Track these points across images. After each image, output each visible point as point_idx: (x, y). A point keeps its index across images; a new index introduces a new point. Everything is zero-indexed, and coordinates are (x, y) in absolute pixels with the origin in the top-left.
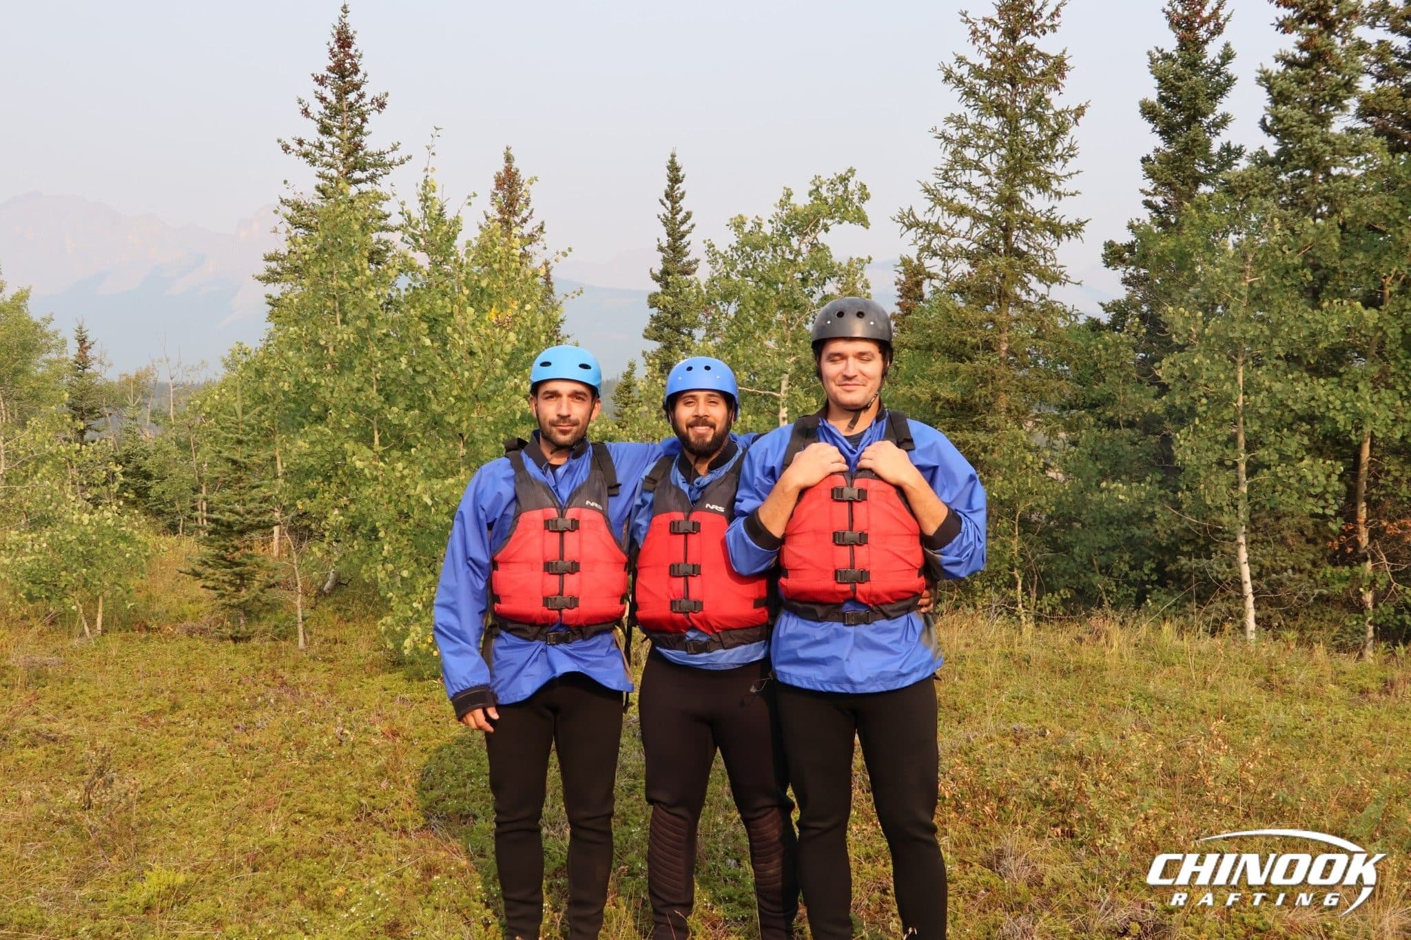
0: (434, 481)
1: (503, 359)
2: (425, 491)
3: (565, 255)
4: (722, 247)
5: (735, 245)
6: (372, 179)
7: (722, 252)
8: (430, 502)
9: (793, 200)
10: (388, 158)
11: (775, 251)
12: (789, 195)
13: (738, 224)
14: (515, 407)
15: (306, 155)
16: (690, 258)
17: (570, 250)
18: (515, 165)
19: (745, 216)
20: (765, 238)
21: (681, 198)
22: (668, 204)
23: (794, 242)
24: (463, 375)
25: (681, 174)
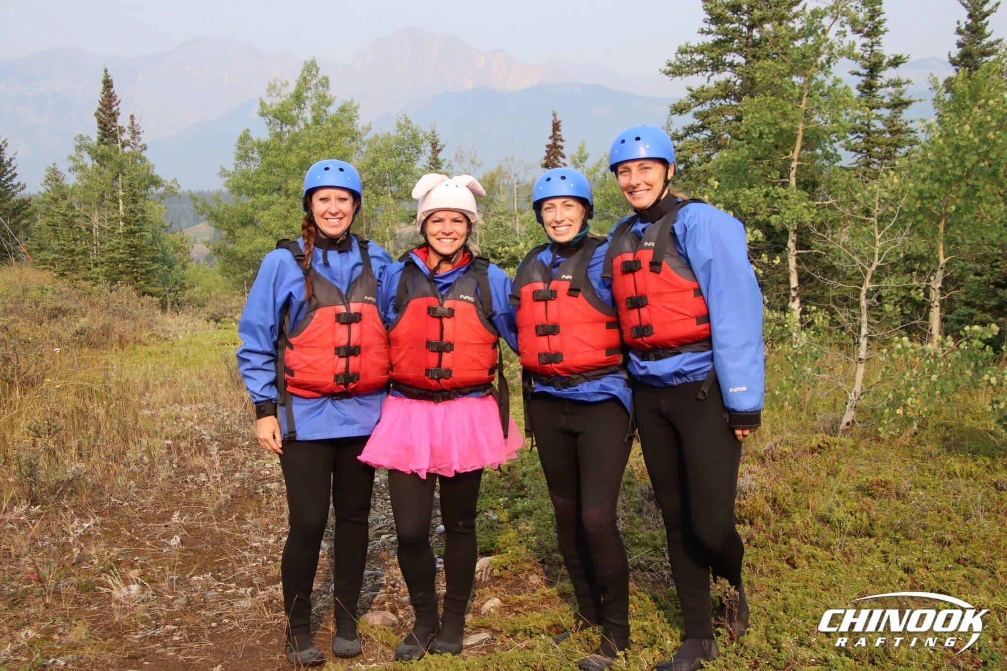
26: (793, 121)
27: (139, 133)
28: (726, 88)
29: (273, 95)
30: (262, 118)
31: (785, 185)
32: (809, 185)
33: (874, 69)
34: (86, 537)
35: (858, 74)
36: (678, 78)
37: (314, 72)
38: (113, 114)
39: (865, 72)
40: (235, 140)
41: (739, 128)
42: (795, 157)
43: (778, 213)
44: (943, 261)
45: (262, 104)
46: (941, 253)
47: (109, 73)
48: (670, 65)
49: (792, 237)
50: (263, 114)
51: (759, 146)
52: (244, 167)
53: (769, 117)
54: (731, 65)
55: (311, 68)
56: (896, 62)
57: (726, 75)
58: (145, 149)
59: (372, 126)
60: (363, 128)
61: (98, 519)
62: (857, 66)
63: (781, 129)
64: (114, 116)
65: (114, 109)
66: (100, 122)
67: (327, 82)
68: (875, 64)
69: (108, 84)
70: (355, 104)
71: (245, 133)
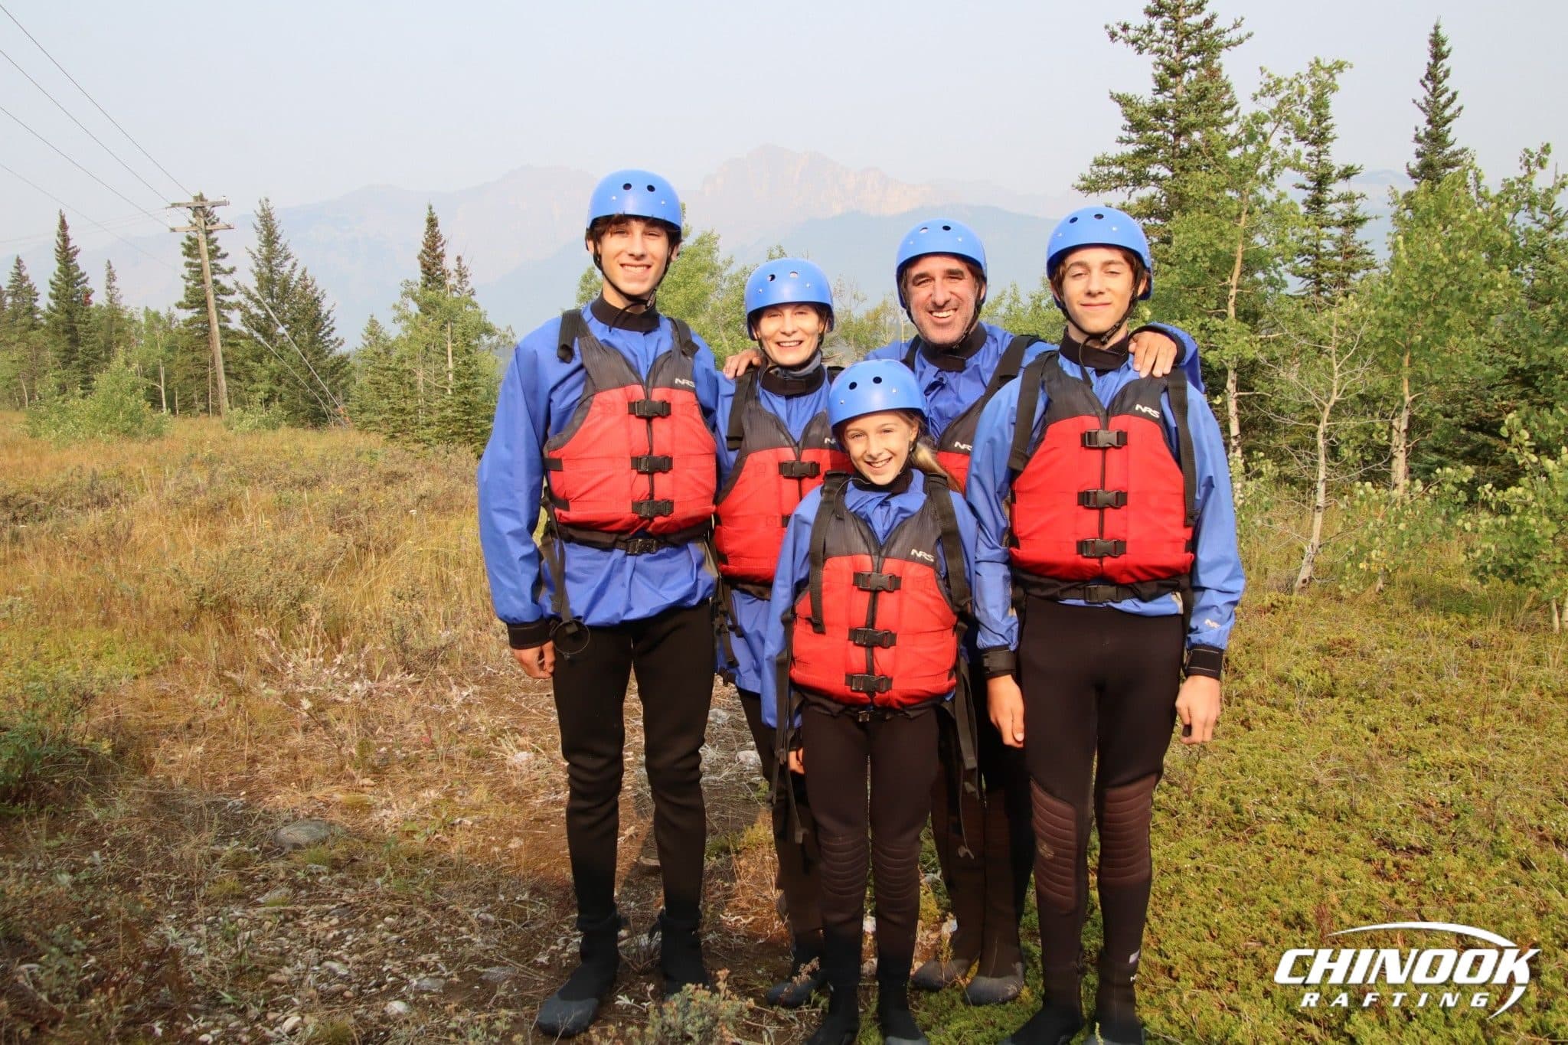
26: (1231, 242)
27: (466, 276)
28: (1151, 204)
31: (1223, 316)
32: (1250, 316)
33: (1322, 182)
34: (467, 704)
35: (1304, 187)
36: (1094, 194)
38: (438, 256)
39: (1312, 185)
41: (1166, 251)
42: (1234, 283)
43: (1215, 349)
44: (1408, 399)
46: (1406, 390)
47: (433, 210)
48: (1083, 179)
49: (1232, 376)
51: (1192, 271)
53: (1203, 238)
54: (1156, 178)
56: (1347, 174)
57: (1149, 191)
58: (474, 293)
59: (734, 259)
60: (724, 262)
61: (477, 688)
62: (1302, 178)
63: (1217, 251)
64: (439, 258)
65: (439, 250)
66: (424, 266)
68: (1323, 176)
69: (432, 223)
70: (715, 235)
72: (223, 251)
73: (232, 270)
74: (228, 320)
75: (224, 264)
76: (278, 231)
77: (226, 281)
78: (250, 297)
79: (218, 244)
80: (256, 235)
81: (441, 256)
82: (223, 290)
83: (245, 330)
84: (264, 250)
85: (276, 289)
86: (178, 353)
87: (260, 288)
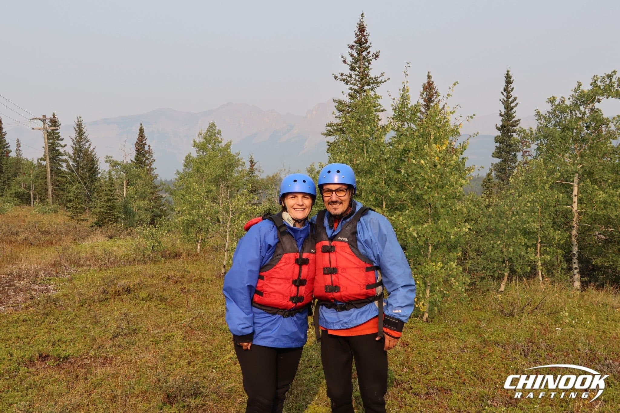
0: (417, 226)
1: (450, 168)
2: (414, 230)
3: (472, 117)
4: (543, 112)
5: (551, 111)
6: (372, 89)
7: (544, 115)
8: (416, 236)
9: (582, 88)
10: (379, 80)
11: (571, 113)
12: (580, 85)
13: (552, 100)
14: (456, 191)
15: (344, 80)
16: (516, 119)
17: (474, 115)
18: (432, 80)
19: (556, 96)
20: (567, 107)
21: (512, 90)
22: (505, 94)
23: (582, 108)
24: (431, 176)
25: (512, 80)
27: (152, 153)
29: (201, 137)
30: (194, 148)
37: (214, 128)
38: (143, 145)
40: (184, 158)
45: (195, 142)
47: (142, 126)
50: (195, 146)
52: (187, 170)
55: (212, 126)
58: (154, 161)
59: (240, 153)
60: (236, 154)
64: (143, 146)
65: (144, 142)
66: (137, 148)
67: (220, 132)
69: (141, 131)
71: (189, 155)
72: (61, 137)
73: (65, 146)
74: (62, 166)
75: (62, 143)
76: (84, 131)
77: (61, 150)
78: (70, 157)
79: (60, 134)
80: (75, 132)
81: (145, 144)
82: (60, 154)
83: (67, 170)
84: (78, 138)
85: (82, 155)
86: (39, 179)
87: (74, 154)
